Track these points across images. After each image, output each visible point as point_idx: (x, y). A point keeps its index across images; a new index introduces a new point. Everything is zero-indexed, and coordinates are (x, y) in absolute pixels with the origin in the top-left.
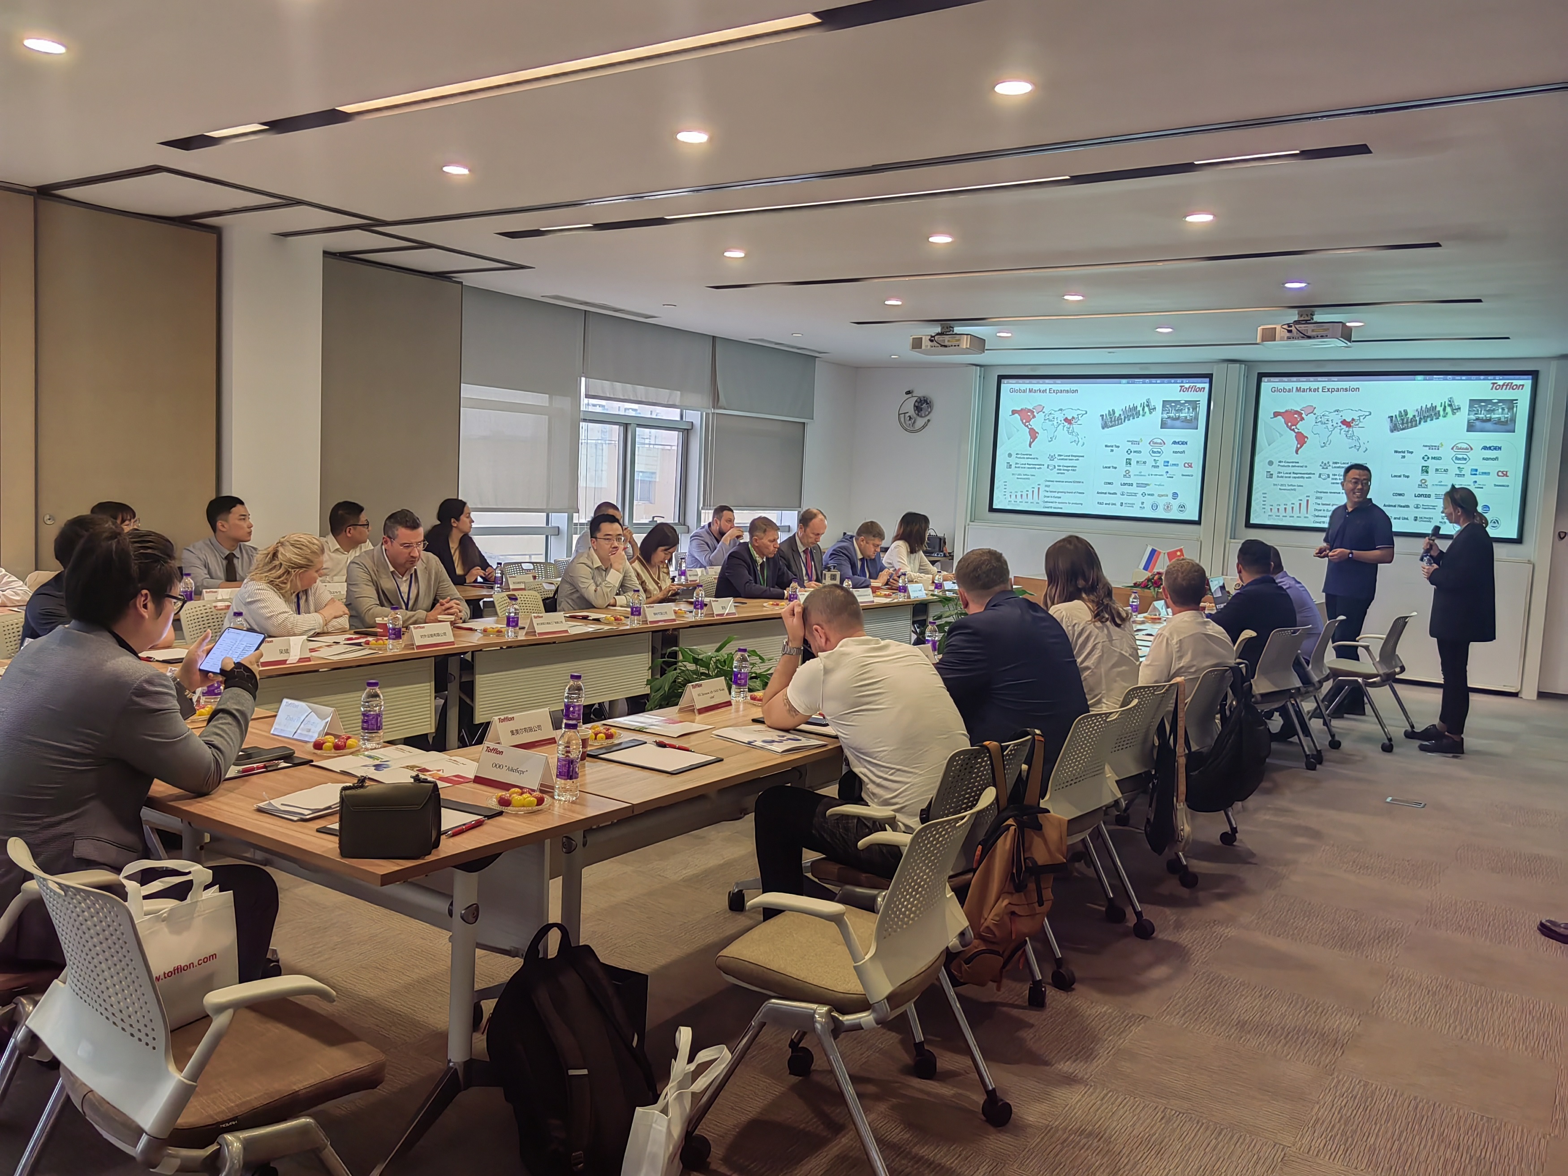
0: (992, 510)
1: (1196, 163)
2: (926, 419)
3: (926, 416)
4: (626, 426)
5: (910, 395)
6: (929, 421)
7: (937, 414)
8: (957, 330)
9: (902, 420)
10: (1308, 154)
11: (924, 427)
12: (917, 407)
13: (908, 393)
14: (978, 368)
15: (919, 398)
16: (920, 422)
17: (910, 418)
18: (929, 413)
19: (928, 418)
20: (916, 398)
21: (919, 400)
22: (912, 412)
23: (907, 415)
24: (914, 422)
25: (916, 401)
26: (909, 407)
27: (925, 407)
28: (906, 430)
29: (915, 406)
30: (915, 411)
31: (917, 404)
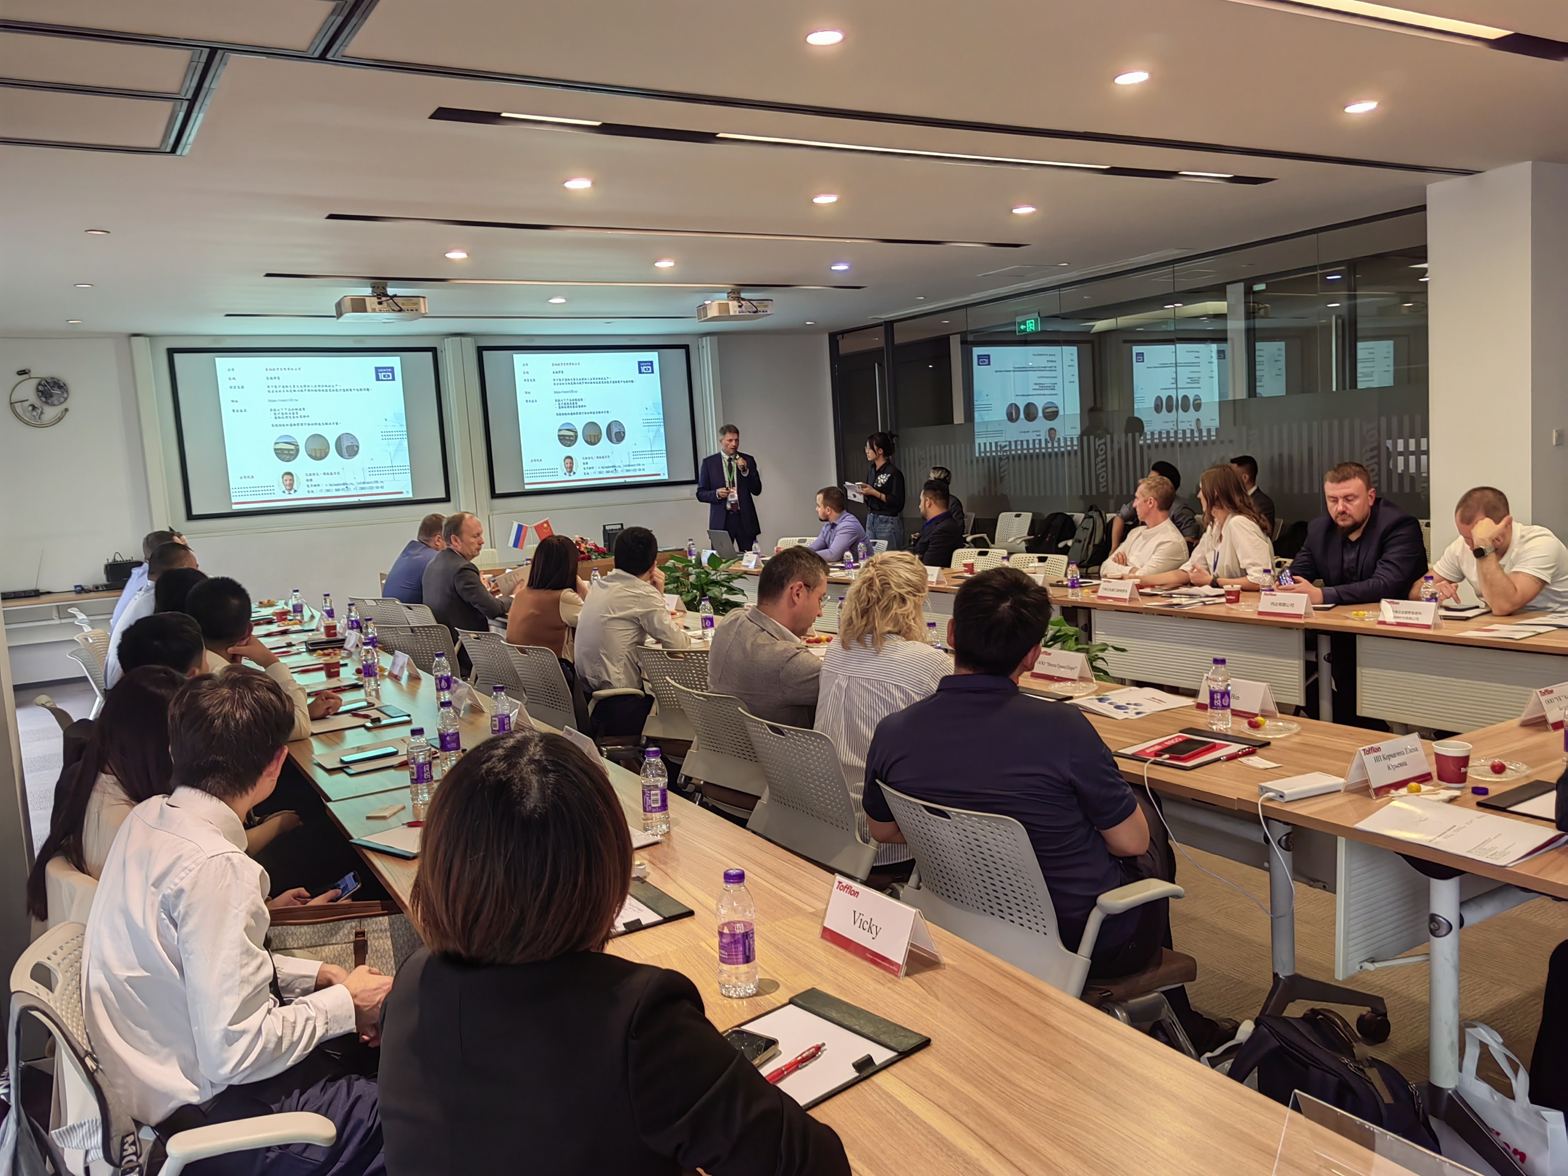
0: (192, 517)
2: (58, 409)
3: (60, 403)
5: (25, 376)
9: (19, 410)
11: (60, 418)
12: (42, 392)
13: (22, 373)
14: (148, 339)
15: (43, 379)
16: (50, 413)
17: (34, 408)
18: (66, 399)
19: (63, 406)
20: (37, 381)
21: (43, 383)
22: (33, 398)
23: (26, 404)
24: (42, 413)
25: (39, 384)
26: (28, 391)
27: (57, 391)
28: (28, 423)
29: (38, 390)
30: (39, 397)
31: (40, 388)
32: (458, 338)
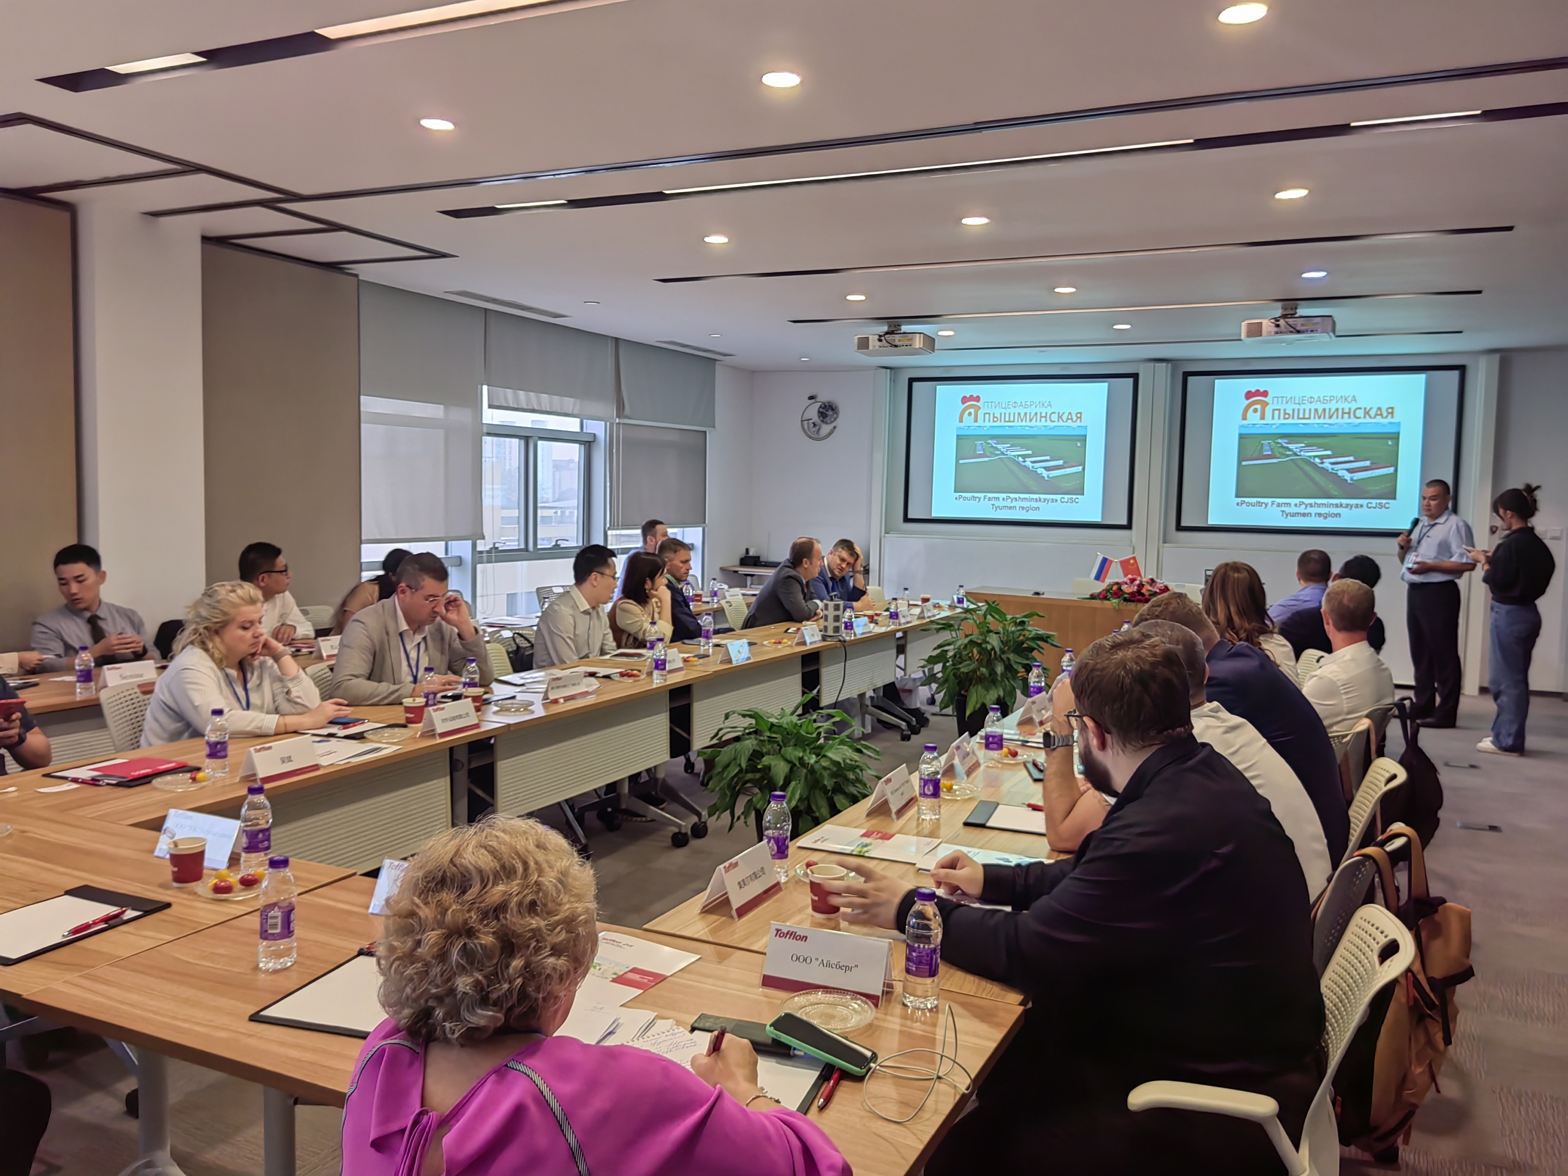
0: (907, 520)
1: (1353, 124)
2: (830, 427)
3: (832, 422)
4: (527, 439)
5: (813, 401)
6: (835, 427)
7: (842, 421)
8: (905, 328)
9: (806, 427)
10: (1490, 115)
11: (830, 434)
12: (821, 413)
13: (811, 398)
14: (888, 371)
15: (824, 403)
16: (825, 429)
17: (815, 425)
18: (835, 419)
19: (834, 425)
20: (819, 404)
21: (823, 406)
22: (815, 418)
23: (811, 421)
24: (819, 429)
25: (820, 407)
26: (813, 413)
27: (830, 413)
28: (810, 437)
29: (819, 412)
30: (820, 417)
31: (821, 410)
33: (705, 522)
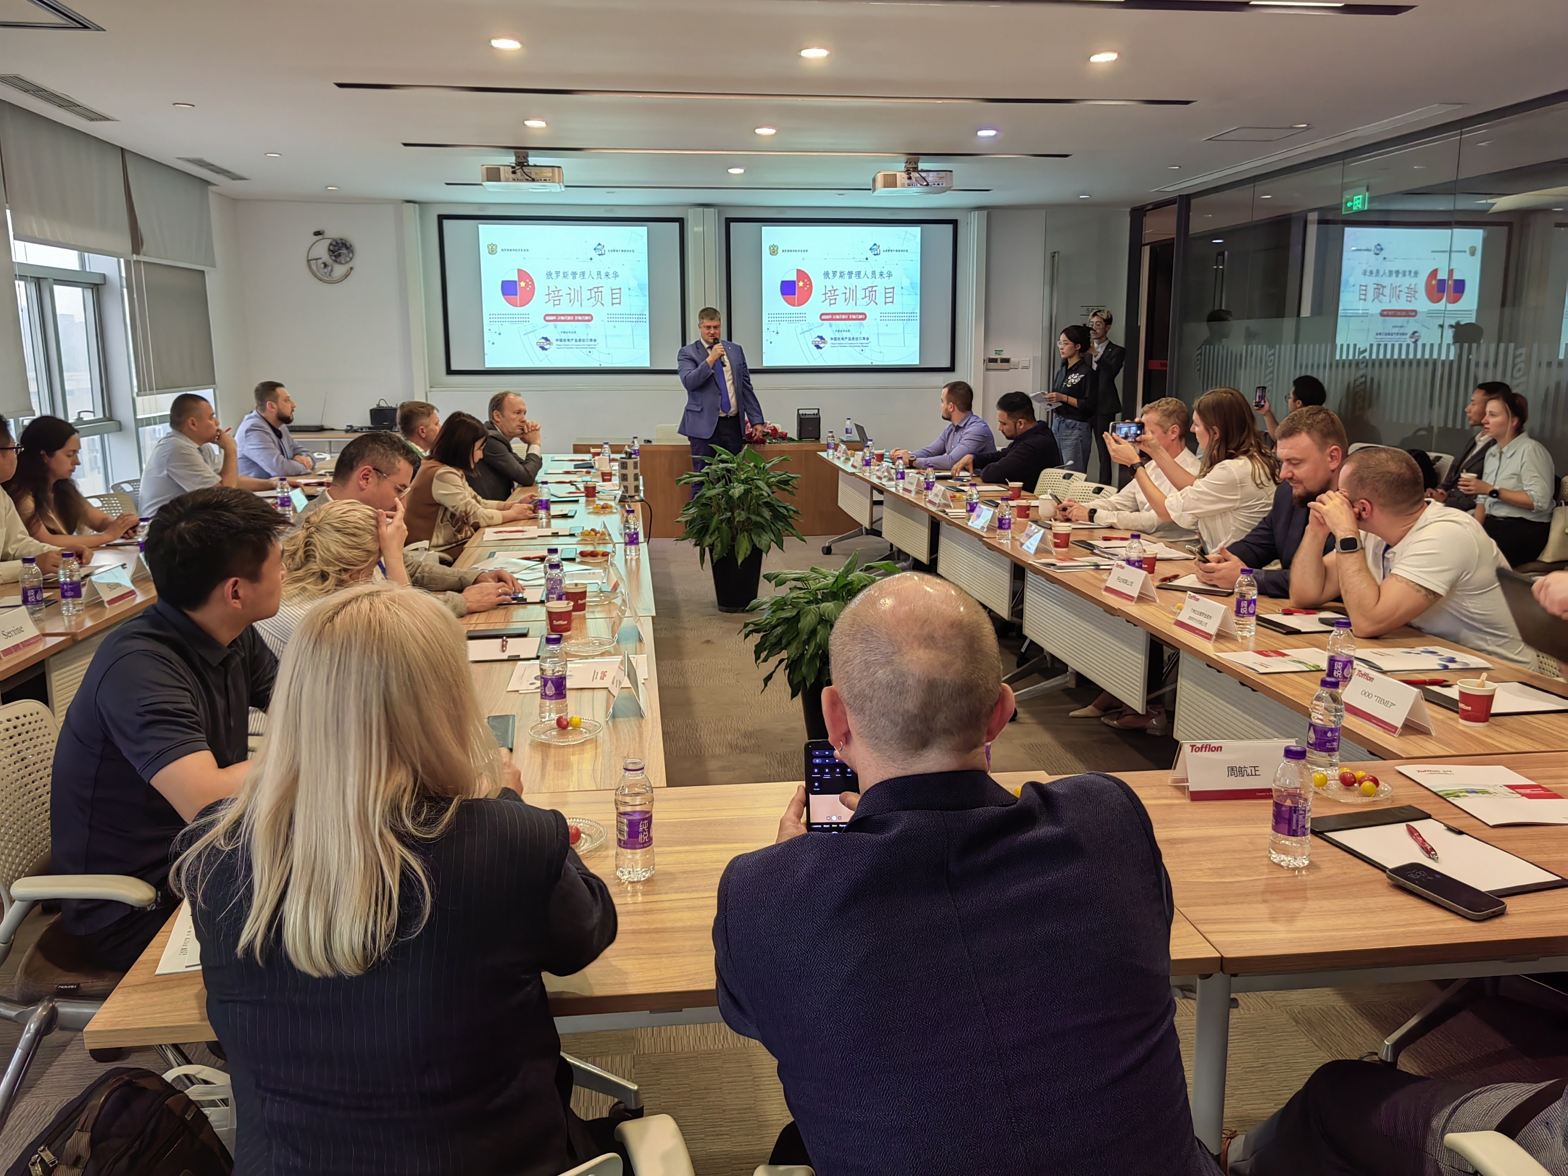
0: (450, 372)
2: (345, 268)
3: (347, 262)
4: (38, 281)
5: (320, 237)
7: (359, 261)
9: (314, 267)
11: (346, 276)
12: (333, 252)
13: (317, 233)
14: (417, 205)
15: (334, 240)
16: (339, 270)
17: (326, 265)
18: (351, 259)
19: (349, 265)
20: (329, 241)
21: (334, 243)
22: (326, 257)
23: (320, 261)
24: (332, 271)
25: (331, 244)
26: (321, 250)
27: (344, 251)
28: (321, 280)
29: (330, 250)
30: (331, 256)
31: (332, 248)
32: (701, 209)
33: (214, 383)
